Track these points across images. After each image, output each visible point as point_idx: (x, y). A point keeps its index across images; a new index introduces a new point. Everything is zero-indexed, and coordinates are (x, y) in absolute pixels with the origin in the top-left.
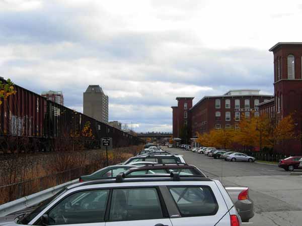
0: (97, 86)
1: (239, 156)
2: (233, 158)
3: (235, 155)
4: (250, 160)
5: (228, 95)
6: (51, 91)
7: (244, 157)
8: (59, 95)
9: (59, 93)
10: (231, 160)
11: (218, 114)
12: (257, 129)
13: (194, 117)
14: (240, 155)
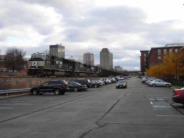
0: (107, 49)
1: (159, 83)
2: (153, 84)
3: (156, 81)
4: (168, 86)
5: (166, 47)
6: (88, 53)
7: (162, 83)
8: (92, 54)
9: (92, 53)
10: (152, 86)
11: (159, 58)
12: (173, 61)
13: (149, 61)
14: (159, 81)
